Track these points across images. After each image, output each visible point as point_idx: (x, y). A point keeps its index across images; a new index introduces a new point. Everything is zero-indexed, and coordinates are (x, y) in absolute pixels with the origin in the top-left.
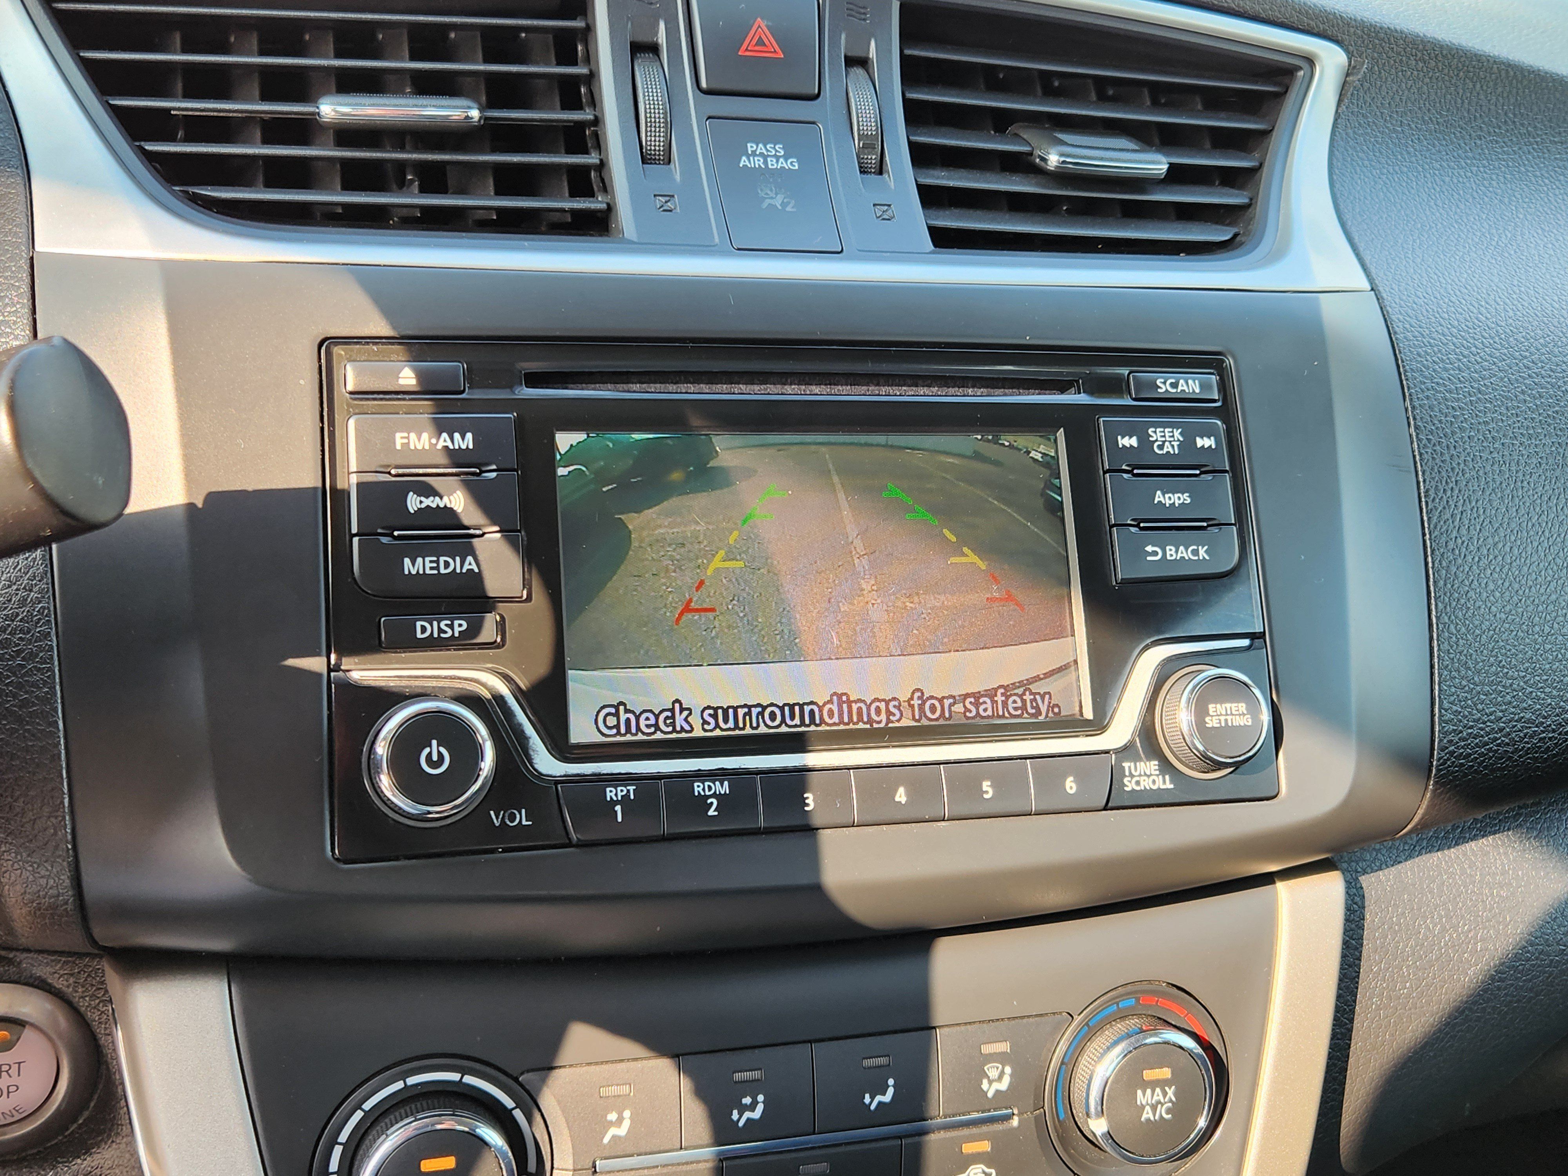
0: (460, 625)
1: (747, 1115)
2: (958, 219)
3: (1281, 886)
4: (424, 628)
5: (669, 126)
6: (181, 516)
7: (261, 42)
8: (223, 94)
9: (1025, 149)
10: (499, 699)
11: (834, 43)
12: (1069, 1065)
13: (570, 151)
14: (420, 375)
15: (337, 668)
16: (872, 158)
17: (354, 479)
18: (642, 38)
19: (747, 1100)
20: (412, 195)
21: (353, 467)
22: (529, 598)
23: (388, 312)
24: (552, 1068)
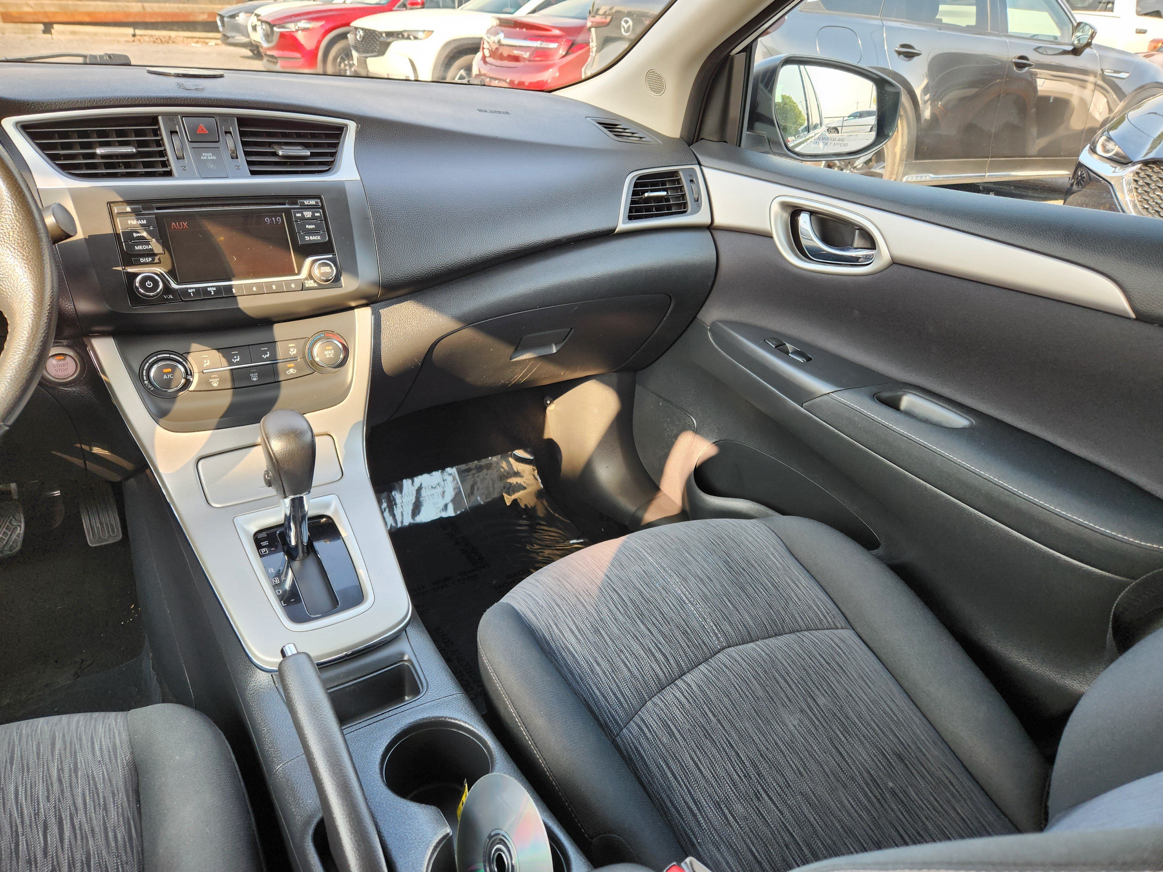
0: (150, 259)
1: (236, 360)
2: (258, 168)
3: (356, 310)
4: (142, 260)
5: (183, 150)
6: (84, 240)
7: (78, 135)
8: (71, 149)
9: (274, 151)
10: (162, 274)
11: (221, 129)
12: (311, 350)
13: (160, 157)
14: (132, 209)
15: (125, 269)
16: (235, 155)
17: (121, 231)
18: (173, 130)
19: (235, 357)
20: (122, 169)
21: (120, 228)
22: (165, 253)
23: (121, 196)
24: (189, 353)
